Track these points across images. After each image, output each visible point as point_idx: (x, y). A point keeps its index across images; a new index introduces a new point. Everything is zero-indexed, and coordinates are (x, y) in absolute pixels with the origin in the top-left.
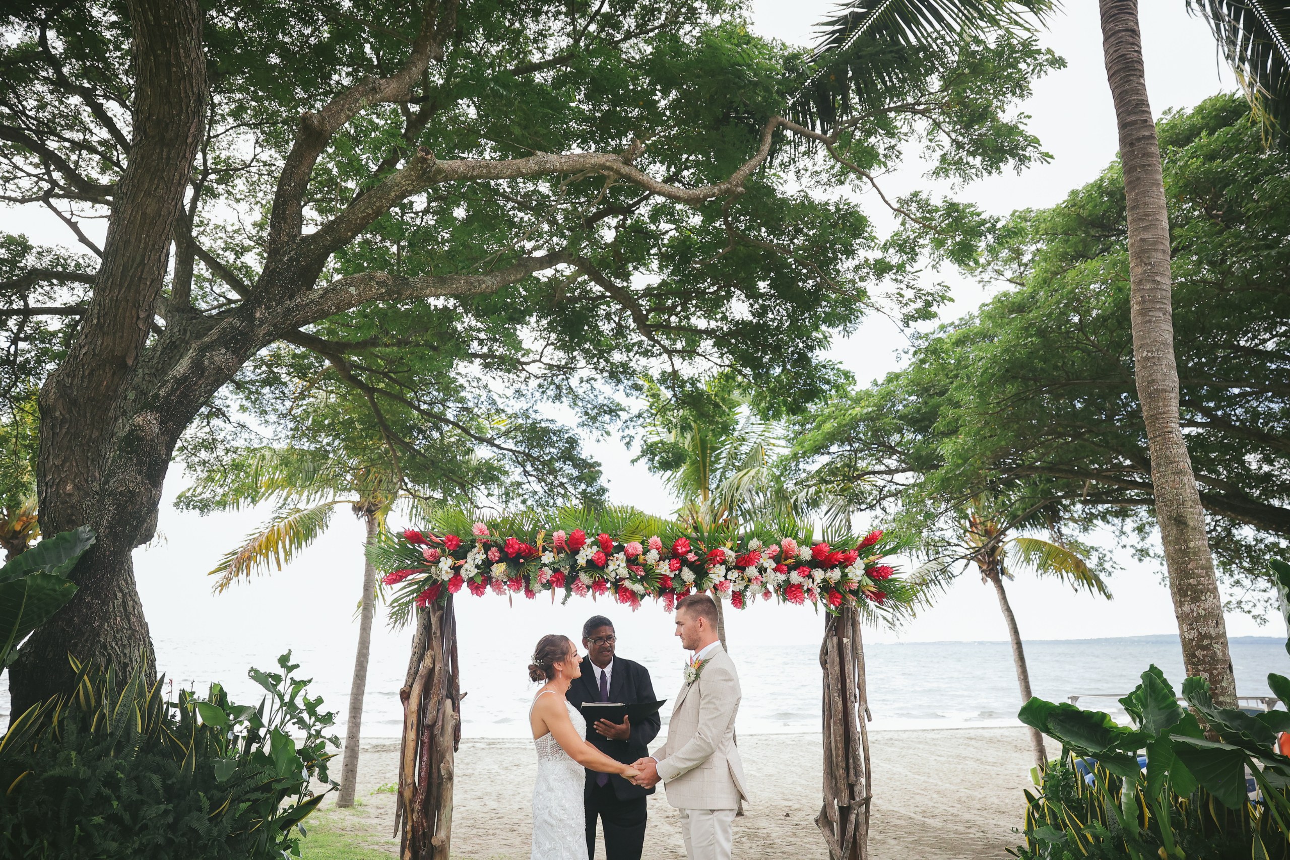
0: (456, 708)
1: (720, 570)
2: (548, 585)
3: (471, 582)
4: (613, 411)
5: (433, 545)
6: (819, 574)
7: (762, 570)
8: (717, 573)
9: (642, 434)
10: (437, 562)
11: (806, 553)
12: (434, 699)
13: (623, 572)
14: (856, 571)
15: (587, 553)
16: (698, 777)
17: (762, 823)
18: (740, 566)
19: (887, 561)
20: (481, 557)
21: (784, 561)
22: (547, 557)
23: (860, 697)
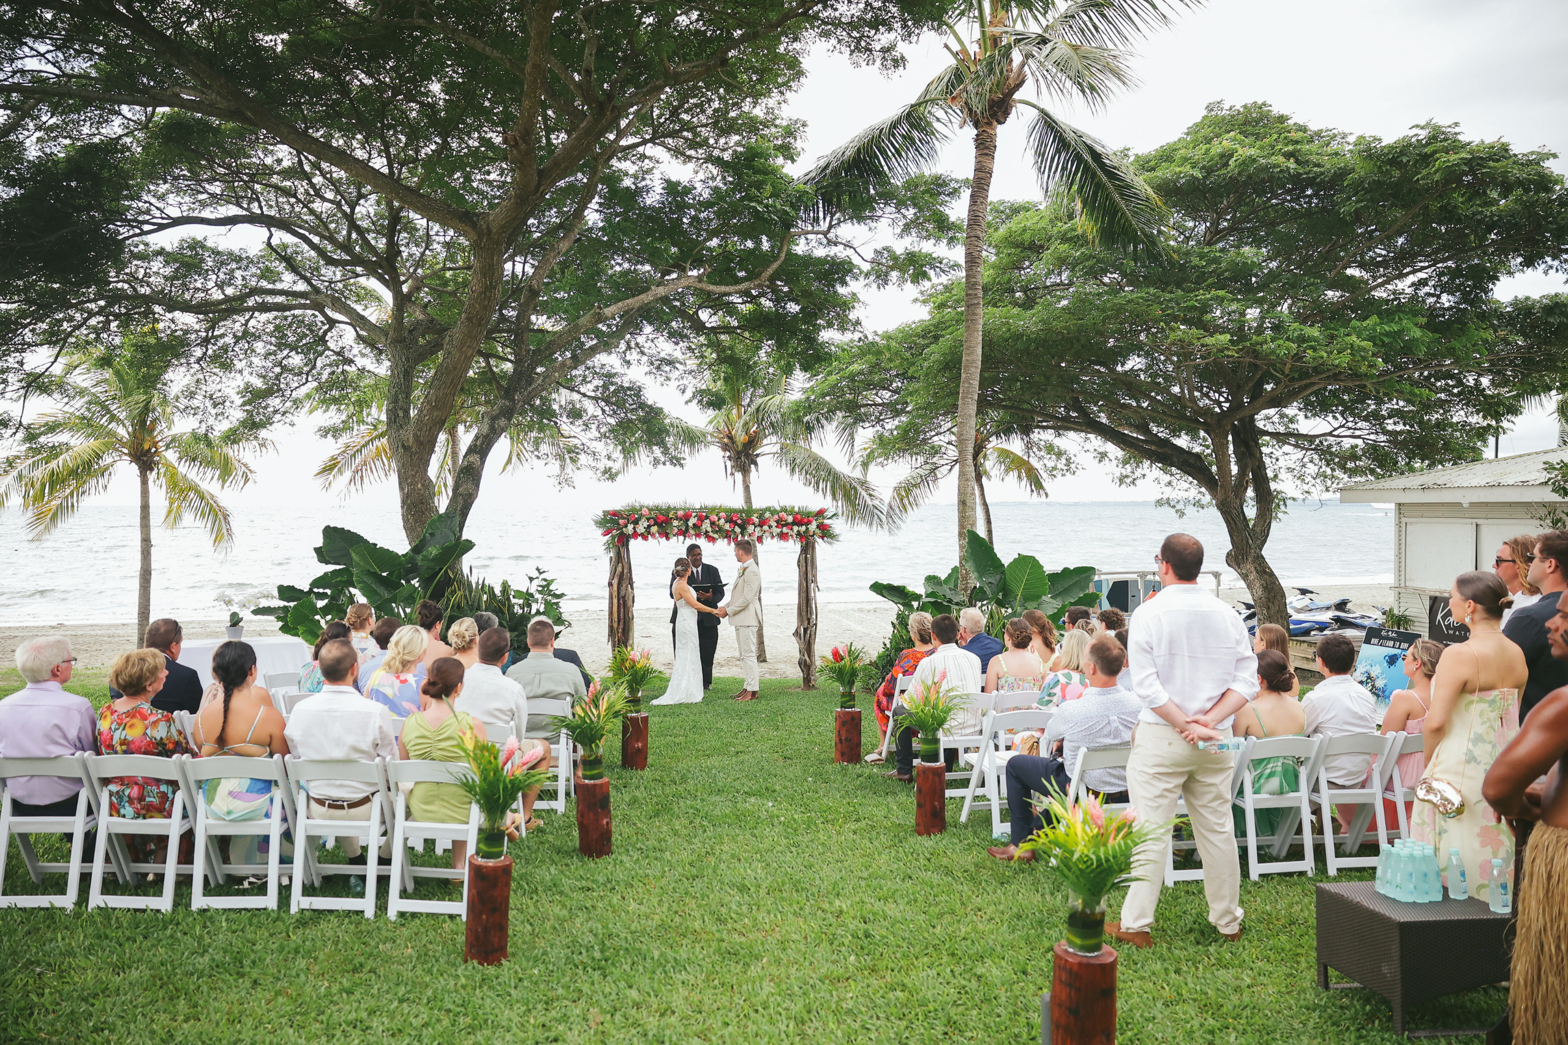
0: (632, 589)
2: (677, 534)
3: (642, 535)
4: (671, 362)
5: (621, 517)
6: (796, 528)
7: (771, 527)
8: (751, 528)
9: (692, 384)
10: (626, 526)
11: (790, 519)
12: (624, 585)
13: (709, 529)
14: (813, 527)
15: (692, 521)
16: (742, 614)
17: (781, 666)
18: (761, 525)
19: (826, 522)
20: (646, 524)
21: (780, 523)
22: (675, 523)
23: (814, 581)
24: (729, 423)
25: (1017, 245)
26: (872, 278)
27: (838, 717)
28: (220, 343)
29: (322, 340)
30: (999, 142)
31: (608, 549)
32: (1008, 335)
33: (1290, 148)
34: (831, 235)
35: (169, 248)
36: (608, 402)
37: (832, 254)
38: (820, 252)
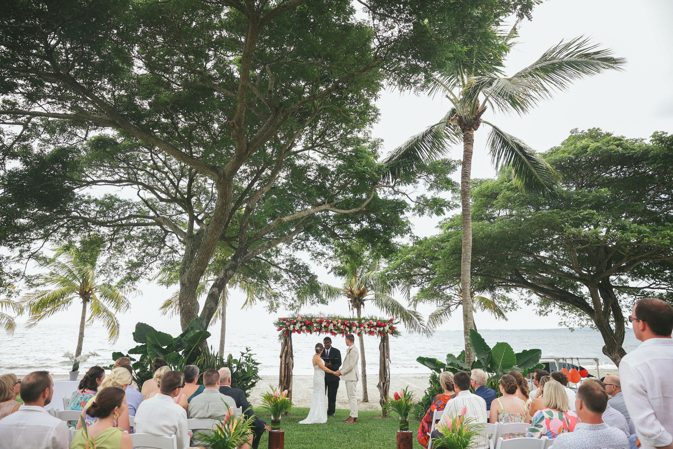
0: (292, 359)
1: (355, 328)
2: (315, 331)
3: (297, 331)
4: (322, 254)
5: (287, 321)
6: (378, 329)
7: (364, 328)
8: (354, 328)
9: (331, 264)
10: (290, 326)
11: (375, 324)
12: (288, 357)
13: (333, 328)
14: (387, 328)
15: (324, 324)
16: (349, 374)
18: (360, 327)
19: (394, 326)
20: (300, 325)
21: (370, 326)
22: (315, 325)
23: (388, 357)
24: (351, 285)
25: (485, 196)
26: (416, 211)
27: (399, 436)
28: (119, 241)
29: (163, 241)
30: (475, 138)
31: (280, 339)
32: (483, 236)
33: (618, 142)
34: (396, 189)
35: (99, 199)
36: (293, 273)
37: (396, 198)
38: (391, 198)
